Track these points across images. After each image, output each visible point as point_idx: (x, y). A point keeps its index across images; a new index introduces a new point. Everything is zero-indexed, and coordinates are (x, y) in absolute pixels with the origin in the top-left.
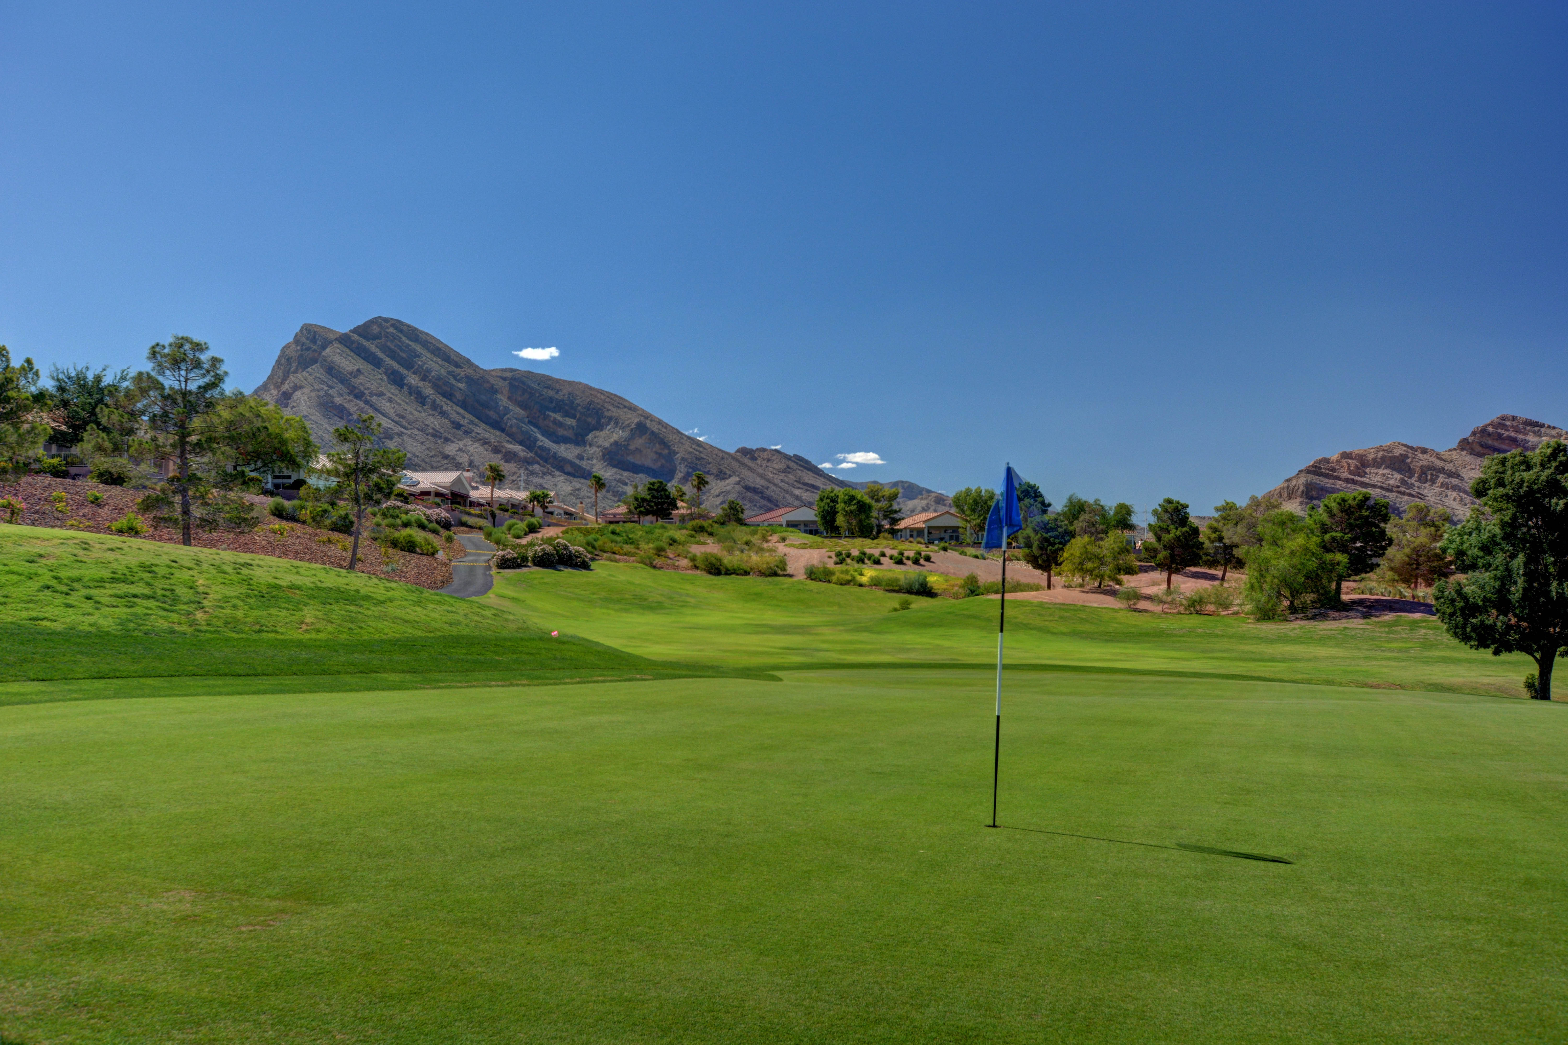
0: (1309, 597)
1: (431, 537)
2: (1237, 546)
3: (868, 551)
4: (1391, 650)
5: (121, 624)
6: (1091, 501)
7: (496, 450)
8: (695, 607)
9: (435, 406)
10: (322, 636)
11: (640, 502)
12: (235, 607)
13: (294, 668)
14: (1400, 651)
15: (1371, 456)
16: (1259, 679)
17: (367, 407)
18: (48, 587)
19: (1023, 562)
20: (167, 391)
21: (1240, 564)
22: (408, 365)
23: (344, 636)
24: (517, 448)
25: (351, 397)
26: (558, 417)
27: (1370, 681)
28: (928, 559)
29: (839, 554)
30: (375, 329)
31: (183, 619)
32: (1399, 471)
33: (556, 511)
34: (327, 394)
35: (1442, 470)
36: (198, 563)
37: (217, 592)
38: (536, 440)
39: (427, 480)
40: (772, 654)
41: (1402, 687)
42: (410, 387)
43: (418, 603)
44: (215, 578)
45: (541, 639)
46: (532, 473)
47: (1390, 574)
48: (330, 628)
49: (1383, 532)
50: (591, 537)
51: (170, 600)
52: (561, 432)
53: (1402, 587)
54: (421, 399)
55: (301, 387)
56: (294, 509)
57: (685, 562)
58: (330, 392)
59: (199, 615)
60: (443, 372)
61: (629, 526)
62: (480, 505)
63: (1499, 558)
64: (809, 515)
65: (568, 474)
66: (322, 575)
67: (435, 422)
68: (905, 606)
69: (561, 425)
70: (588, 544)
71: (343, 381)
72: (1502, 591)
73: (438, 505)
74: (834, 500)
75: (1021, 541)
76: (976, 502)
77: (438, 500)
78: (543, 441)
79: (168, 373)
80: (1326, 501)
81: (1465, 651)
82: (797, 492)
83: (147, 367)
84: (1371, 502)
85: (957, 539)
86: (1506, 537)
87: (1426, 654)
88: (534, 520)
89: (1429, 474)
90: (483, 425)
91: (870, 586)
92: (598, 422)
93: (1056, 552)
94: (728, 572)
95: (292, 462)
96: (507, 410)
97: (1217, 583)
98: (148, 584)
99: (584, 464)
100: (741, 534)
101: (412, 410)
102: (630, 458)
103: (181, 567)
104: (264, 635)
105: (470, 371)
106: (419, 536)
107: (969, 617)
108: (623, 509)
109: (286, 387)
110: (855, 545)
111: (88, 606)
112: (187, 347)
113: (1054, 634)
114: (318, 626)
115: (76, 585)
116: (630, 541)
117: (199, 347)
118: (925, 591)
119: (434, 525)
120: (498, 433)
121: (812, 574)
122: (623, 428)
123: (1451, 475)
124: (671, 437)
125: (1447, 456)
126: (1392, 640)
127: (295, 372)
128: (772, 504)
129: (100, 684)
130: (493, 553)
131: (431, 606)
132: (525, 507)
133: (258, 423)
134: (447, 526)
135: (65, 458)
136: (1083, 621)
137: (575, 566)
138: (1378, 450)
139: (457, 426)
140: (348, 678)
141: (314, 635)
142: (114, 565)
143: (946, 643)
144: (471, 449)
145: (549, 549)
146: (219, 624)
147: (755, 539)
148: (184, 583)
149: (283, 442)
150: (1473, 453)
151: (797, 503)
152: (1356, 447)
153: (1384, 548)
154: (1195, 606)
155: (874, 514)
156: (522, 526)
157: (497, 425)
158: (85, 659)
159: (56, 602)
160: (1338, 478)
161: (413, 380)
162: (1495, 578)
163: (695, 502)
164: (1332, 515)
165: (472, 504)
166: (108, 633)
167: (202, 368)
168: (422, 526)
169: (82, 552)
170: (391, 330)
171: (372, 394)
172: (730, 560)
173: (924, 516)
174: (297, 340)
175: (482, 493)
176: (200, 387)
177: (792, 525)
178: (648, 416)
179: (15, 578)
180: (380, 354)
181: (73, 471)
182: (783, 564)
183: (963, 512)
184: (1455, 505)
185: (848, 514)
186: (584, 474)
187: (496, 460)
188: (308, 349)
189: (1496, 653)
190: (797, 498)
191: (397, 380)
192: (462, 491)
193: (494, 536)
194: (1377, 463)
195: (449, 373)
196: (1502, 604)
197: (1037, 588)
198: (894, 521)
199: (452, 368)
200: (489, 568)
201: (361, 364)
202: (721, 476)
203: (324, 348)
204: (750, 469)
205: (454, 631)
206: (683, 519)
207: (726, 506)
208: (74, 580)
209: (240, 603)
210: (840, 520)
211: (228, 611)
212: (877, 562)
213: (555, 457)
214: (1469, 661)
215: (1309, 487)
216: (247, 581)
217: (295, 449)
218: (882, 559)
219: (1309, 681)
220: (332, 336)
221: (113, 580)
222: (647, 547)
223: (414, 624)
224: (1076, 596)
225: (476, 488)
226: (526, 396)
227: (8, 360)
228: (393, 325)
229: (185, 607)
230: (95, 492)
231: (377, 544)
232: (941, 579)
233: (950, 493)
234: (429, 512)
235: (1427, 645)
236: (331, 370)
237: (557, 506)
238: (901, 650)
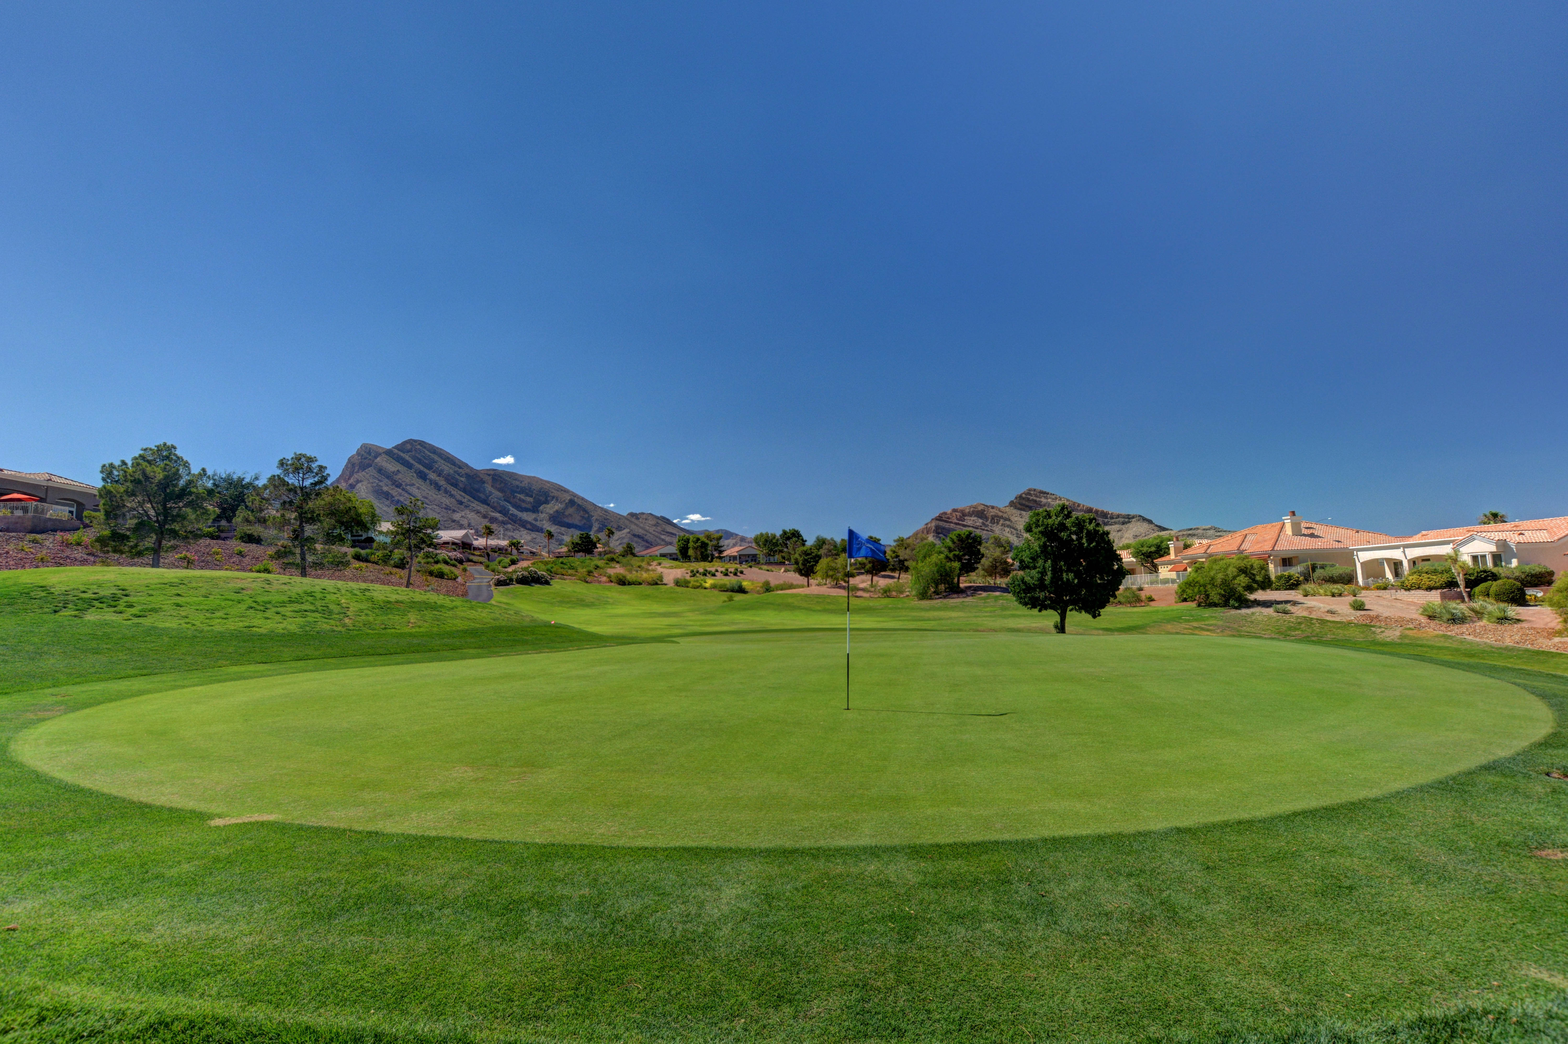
0: (942, 587)
1: (453, 569)
2: (906, 560)
3: (708, 569)
4: (986, 612)
5: (301, 628)
6: (829, 538)
7: (485, 517)
8: (613, 604)
9: (446, 491)
10: (422, 630)
11: (575, 545)
12: (367, 615)
13: (412, 649)
14: (991, 612)
15: (967, 511)
16: (926, 630)
17: (403, 493)
18: (252, 608)
19: (792, 573)
20: (290, 487)
21: (907, 569)
22: (429, 467)
23: (435, 629)
24: (497, 515)
25: (394, 487)
26: (522, 496)
27: (980, 628)
28: (742, 572)
29: (692, 571)
30: (409, 446)
31: (338, 623)
32: (981, 518)
33: (525, 551)
34: (378, 485)
35: (1002, 517)
36: (339, 590)
37: (354, 607)
38: (509, 510)
39: (446, 535)
40: (661, 629)
41: (995, 631)
42: (431, 480)
43: (472, 608)
44: (351, 599)
45: (545, 626)
46: (507, 530)
47: (982, 572)
48: (426, 624)
49: (979, 550)
50: (549, 566)
51: (327, 612)
52: (524, 505)
53: (989, 579)
54: (438, 487)
55: (361, 481)
56: (367, 555)
57: (604, 579)
58: (380, 484)
59: (347, 621)
60: (451, 472)
61: (570, 558)
62: (480, 549)
63: (1040, 563)
64: (673, 549)
65: (529, 529)
66: (411, 594)
67: (447, 501)
68: (731, 599)
69: (524, 501)
70: (548, 570)
71: (388, 477)
72: (1042, 580)
73: (455, 550)
74: (688, 541)
75: (793, 561)
76: (766, 541)
77: (454, 547)
78: (513, 511)
79: (291, 475)
80: (950, 535)
81: (1024, 610)
82: (663, 537)
83: (278, 472)
84: (972, 535)
85: (755, 561)
86: (1042, 552)
87: (1004, 613)
88: (514, 558)
89: (995, 519)
90: (477, 502)
91: (711, 588)
92: (546, 499)
93: (813, 566)
94: (630, 584)
95: (364, 527)
96: (491, 493)
97: (896, 580)
98: (312, 603)
99: (538, 524)
100: (635, 562)
101: (432, 494)
102: (566, 520)
103: (329, 593)
104: (389, 631)
105: (468, 471)
106: (445, 568)
107: (768, 604)
108: (564, 549)
109: (351, 481)
110: (701, 566)
111: (278, 618)
112: (303, 459)
113: (814, 611)
114: (419, 624)
115: (268, 606)
116: (572, 568)
117: (310, 460)
118: (741, 590)
119: (454, 562)
120: (486, 507)
121: (678, 583)
122: (561, 503)
123: (1006, 519)
124: (589, 507)
125: (1004, 509)
126: (987, 607)
127: (358, 472)
128: (649, 544)
129: (300, 664)
130: (492, 578)
131: (480, 610)
132: (506, 550)
133: (349, 505)
134: (461, 562)
135: (218, 527)
136: (829, 603)
137: (541, 583)
138: (971, 507)
139: (461, 503)
140: (445, 653)
141: (418, 630)
142: (289, 593)
143: (758, 619)
144: (469, 516)
145: (526, 573)
146: (361, 625)
147: (644, 564)
148: (333, 602)
149: (359, 515)
150: (1016, 508)
151: (663, 543)
152: (960, 506)
153: (980, 559)
154: (887, 593)
155: (710, 548)
156: (507, 560)
157: (485, 502)
158: (286, 650)
159: (259, 616)
160: (951, 522)
161: (432, 476)
162: (1038, 572)
163: (606, 544)
164: (954, 542)
165: (475, 549)
166: (295, 634)
167: (313, 472)
168: (446, 563)
169: (267, 586)
170: (419, 447)
171: (406, 485)
172: (630, 577)
173: (737, 549)
174: (358, 453)
175: (480, 542)
176: (312, 484)
177: (663, 555)
178: (575, 495)
179: (230, 603)
180: (412, 461)
181: (223, 535)
182: (661, 578)
183: (759, 545)
184: (1009, 535)
185: (695, 549)
186: (540, 530)
187: (486, 522)
188: (365, 458)
189: (1040, 611)
190: (663, 540)
191: (423, 476)
192: (469, 541)
193: (491, 567)
194: (970, 514)
195: (455, 472)
196: (1042, 586)
197: (803, 587)
198: (721, 552)
199: (457, 469)
200: (490, 586)
201: (399, 467)
202: (619, 528)
203: (376, 457)
204: (636, 524)
205: (497, 623)
206: (600, 554)
207: (625, 546)
208: (266, 603)
209: (370, 613)
210: (691, 552)
211: (363, 618)
212: (714, 575)
213: (520, 520)
214: (1024, 616)
215: (937, 527)
216: (371, 599)
217: (366, 519)
218: (717, 574)
219: (950, 630)
220: (381, 451)
221: (291, 602)
222: (583, 571)
223: (473, 620)
224: (824, 590)
225: (477, 539)
226: (503, 485)
227: (189, 469)
228: (419, 444)
229: (337, 616)
230: (239, 548)
231: (420, 574)
232: (750, 583)
233: (751, 535)
234: (450, 554)
235: (1004, 608)
236: (380, 470)
237: (526, 548)
238: (733, 623)
